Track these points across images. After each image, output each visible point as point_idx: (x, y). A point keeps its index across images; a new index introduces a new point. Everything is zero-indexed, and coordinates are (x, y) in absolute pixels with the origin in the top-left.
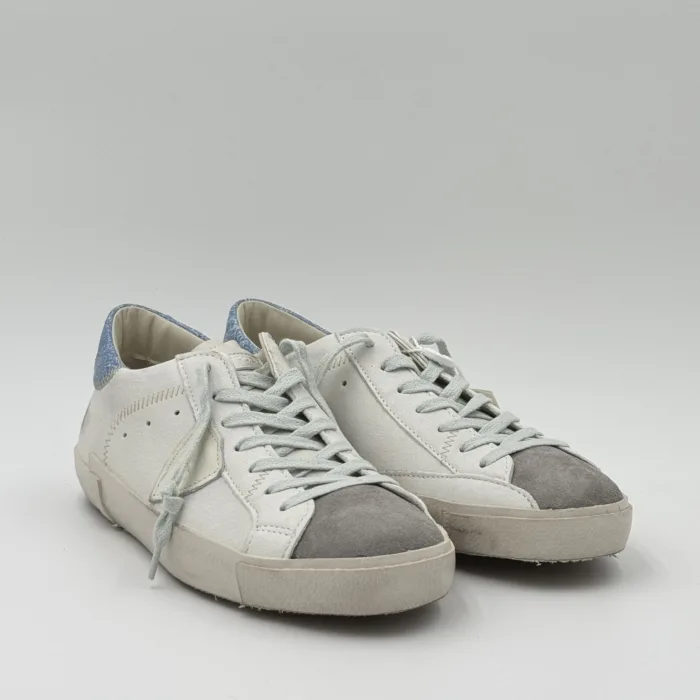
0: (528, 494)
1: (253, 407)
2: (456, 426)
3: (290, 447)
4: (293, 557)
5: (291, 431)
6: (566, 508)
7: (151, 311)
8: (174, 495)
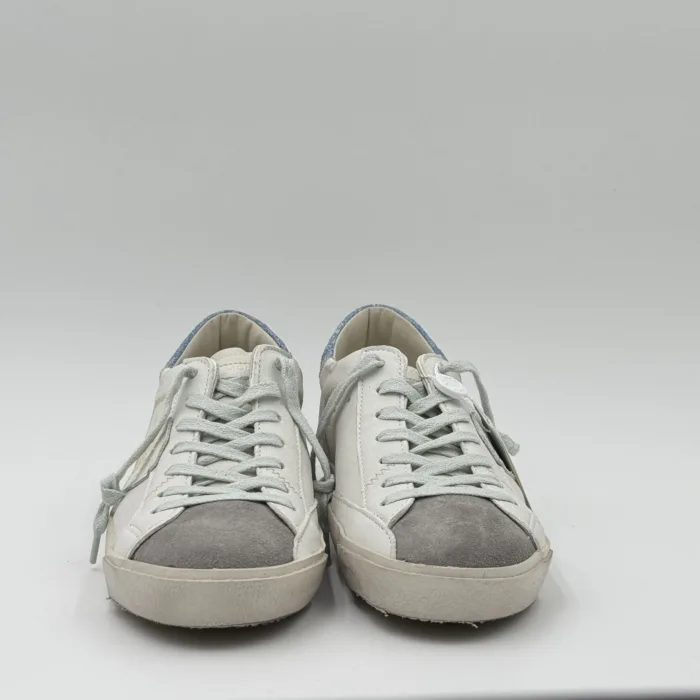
0: (393, 537)
1: (207, 415)
2: (393, 460)
3: (217, 456)
4: (132, 558)
5: (227, 441)
6: (418, 562)
7: (249, 317)
8: (111, 488)
